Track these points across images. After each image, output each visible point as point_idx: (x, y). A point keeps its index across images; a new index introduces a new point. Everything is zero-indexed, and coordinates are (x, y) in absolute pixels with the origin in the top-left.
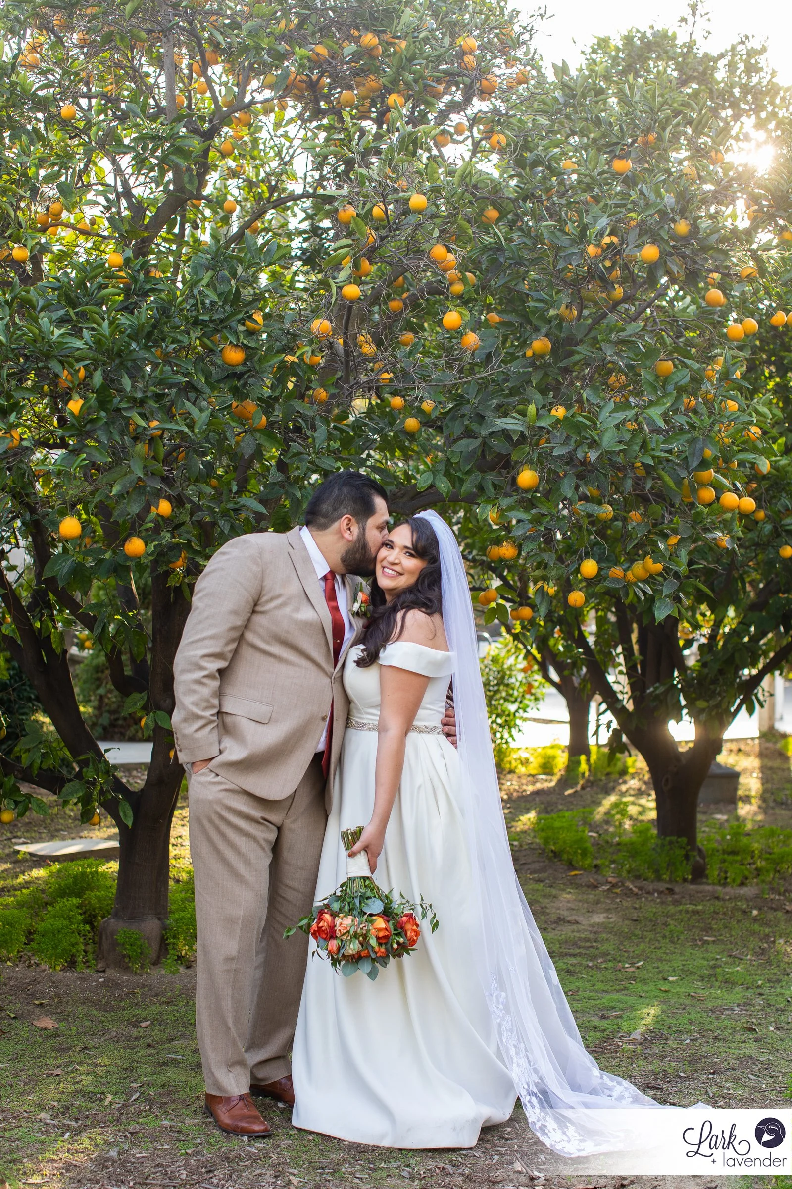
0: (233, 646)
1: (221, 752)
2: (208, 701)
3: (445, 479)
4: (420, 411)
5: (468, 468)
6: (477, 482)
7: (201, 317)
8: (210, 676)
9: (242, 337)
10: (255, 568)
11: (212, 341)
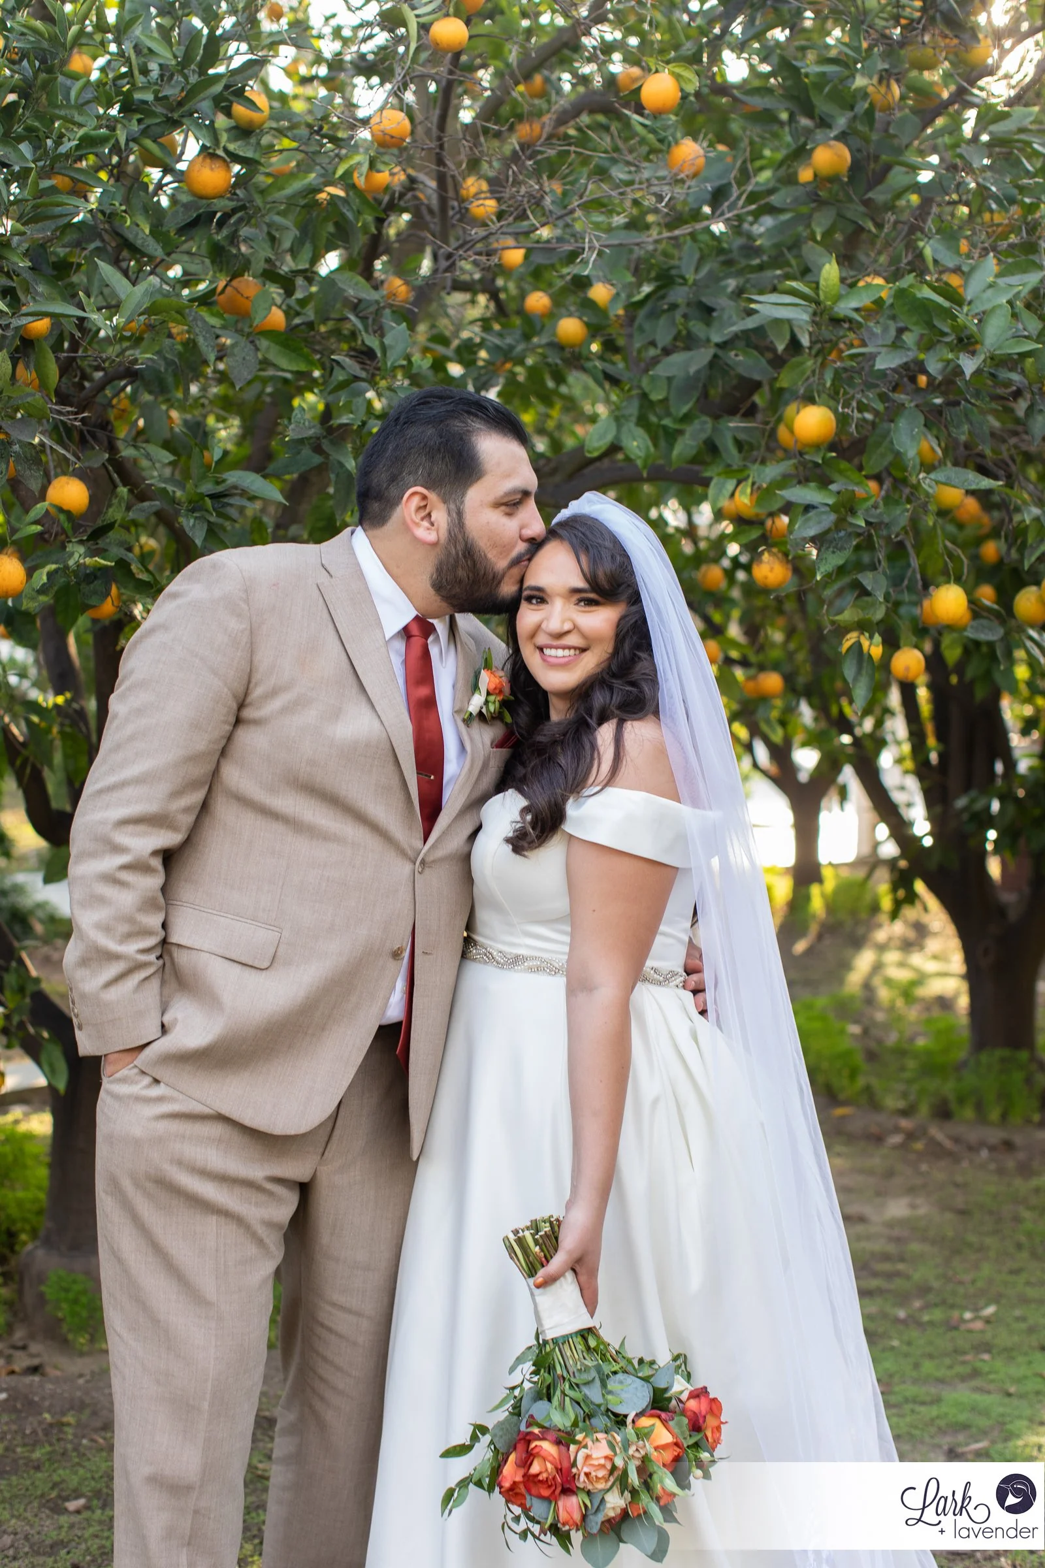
0: (198, 797)
1: (164, 1029)
2: (131, 920)
3: (640, 432)
4: (589, 305)
5: (685, 409)
6: (704, 436)
7: (138, 96)
8: (137, 866)
9: (224, 138)
10: (234, 625)
11: (161, 145)
